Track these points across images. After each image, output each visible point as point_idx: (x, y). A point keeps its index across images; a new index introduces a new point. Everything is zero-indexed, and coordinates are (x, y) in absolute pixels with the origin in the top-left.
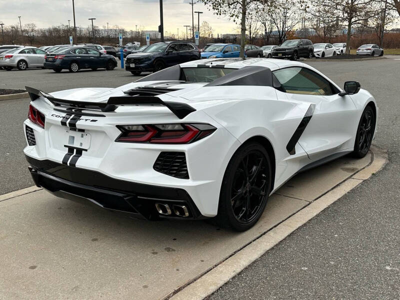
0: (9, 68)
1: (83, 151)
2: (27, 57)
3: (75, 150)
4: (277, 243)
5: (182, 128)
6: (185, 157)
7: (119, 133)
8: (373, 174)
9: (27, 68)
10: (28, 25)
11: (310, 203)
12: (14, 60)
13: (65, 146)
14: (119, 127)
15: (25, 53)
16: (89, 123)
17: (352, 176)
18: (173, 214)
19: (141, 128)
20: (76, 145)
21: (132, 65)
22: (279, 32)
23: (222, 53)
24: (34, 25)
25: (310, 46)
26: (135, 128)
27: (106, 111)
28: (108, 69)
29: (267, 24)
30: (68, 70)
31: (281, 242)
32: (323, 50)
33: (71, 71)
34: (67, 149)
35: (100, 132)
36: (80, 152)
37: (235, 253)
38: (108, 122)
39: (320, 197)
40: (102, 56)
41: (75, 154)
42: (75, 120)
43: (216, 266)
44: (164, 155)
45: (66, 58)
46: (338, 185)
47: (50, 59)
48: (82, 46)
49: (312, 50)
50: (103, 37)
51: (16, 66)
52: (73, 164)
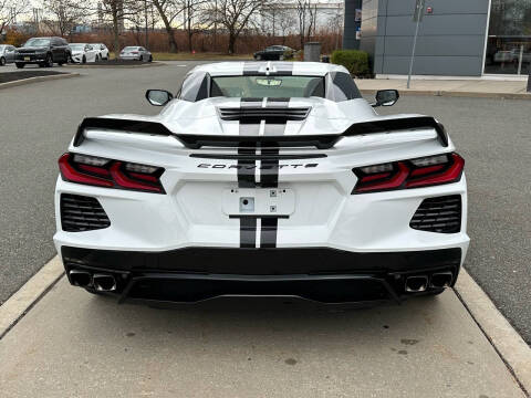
1: (279, 220)
3: (259, 221)
5: (446, 161)
7: (355, 180)
13: (231, 217)
14: (357, 171)
16: (302, 170)
25: (67, 48)
32: (82, 52)
34: (238, 221)
35: (328, 182)
36: (270, 222)
41: (259, 227)
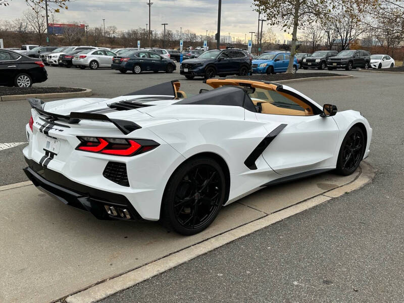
0: (83, 67)
1: (55, 155)
2: (99, 57)
3: (49, 153)
4: (212, 249)
5: (127, 143)
6: (126, 168)
7: (79, 142)
8: (346, 193)
9: (99, 68)
10: (110, 27)
11: (267, 215)
12: (87, 60)
13: (44, 149)
14: (79, 137)
15: (97, 54)
16: (57, 132)
17: (324, 193)
18: (119, 216)
19: (96, 140)
20: (50, 149)
21: (186, 70)
22: (342, 40)
23: (273, 61)
24: (115, 28)
25: (367, 58)
26: (91, 140)
27: (70, 123)
28: (167, 72)
29: (330, 33)
30: (131, 72)
31: (217, 248)
32: (380, 61)
33: (134, 73)
34: (45, 152)
35: (65, 141)
36: (53, 155)
37: (170, 254)
38: (71, 133)
39: (280, 210)
40: (163, 60)
41: (49, 157)
42: (49, 128)
43: (146, 264)
44: (111, 164)
45: (131, 61)
46: (305, 200)
47: (117, 61)
48: (148, 50)
49: (368, 61)
50: (176, 41)
51: (89, 65)
52: (45, 166)
